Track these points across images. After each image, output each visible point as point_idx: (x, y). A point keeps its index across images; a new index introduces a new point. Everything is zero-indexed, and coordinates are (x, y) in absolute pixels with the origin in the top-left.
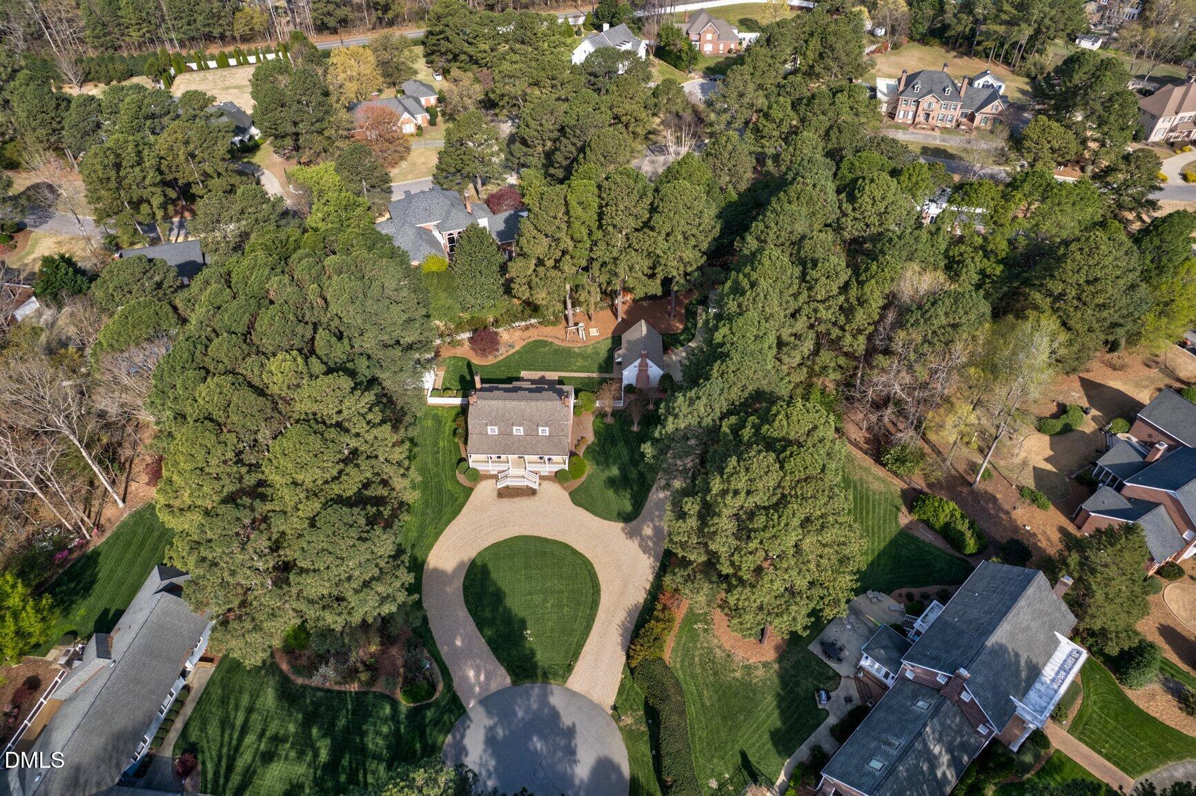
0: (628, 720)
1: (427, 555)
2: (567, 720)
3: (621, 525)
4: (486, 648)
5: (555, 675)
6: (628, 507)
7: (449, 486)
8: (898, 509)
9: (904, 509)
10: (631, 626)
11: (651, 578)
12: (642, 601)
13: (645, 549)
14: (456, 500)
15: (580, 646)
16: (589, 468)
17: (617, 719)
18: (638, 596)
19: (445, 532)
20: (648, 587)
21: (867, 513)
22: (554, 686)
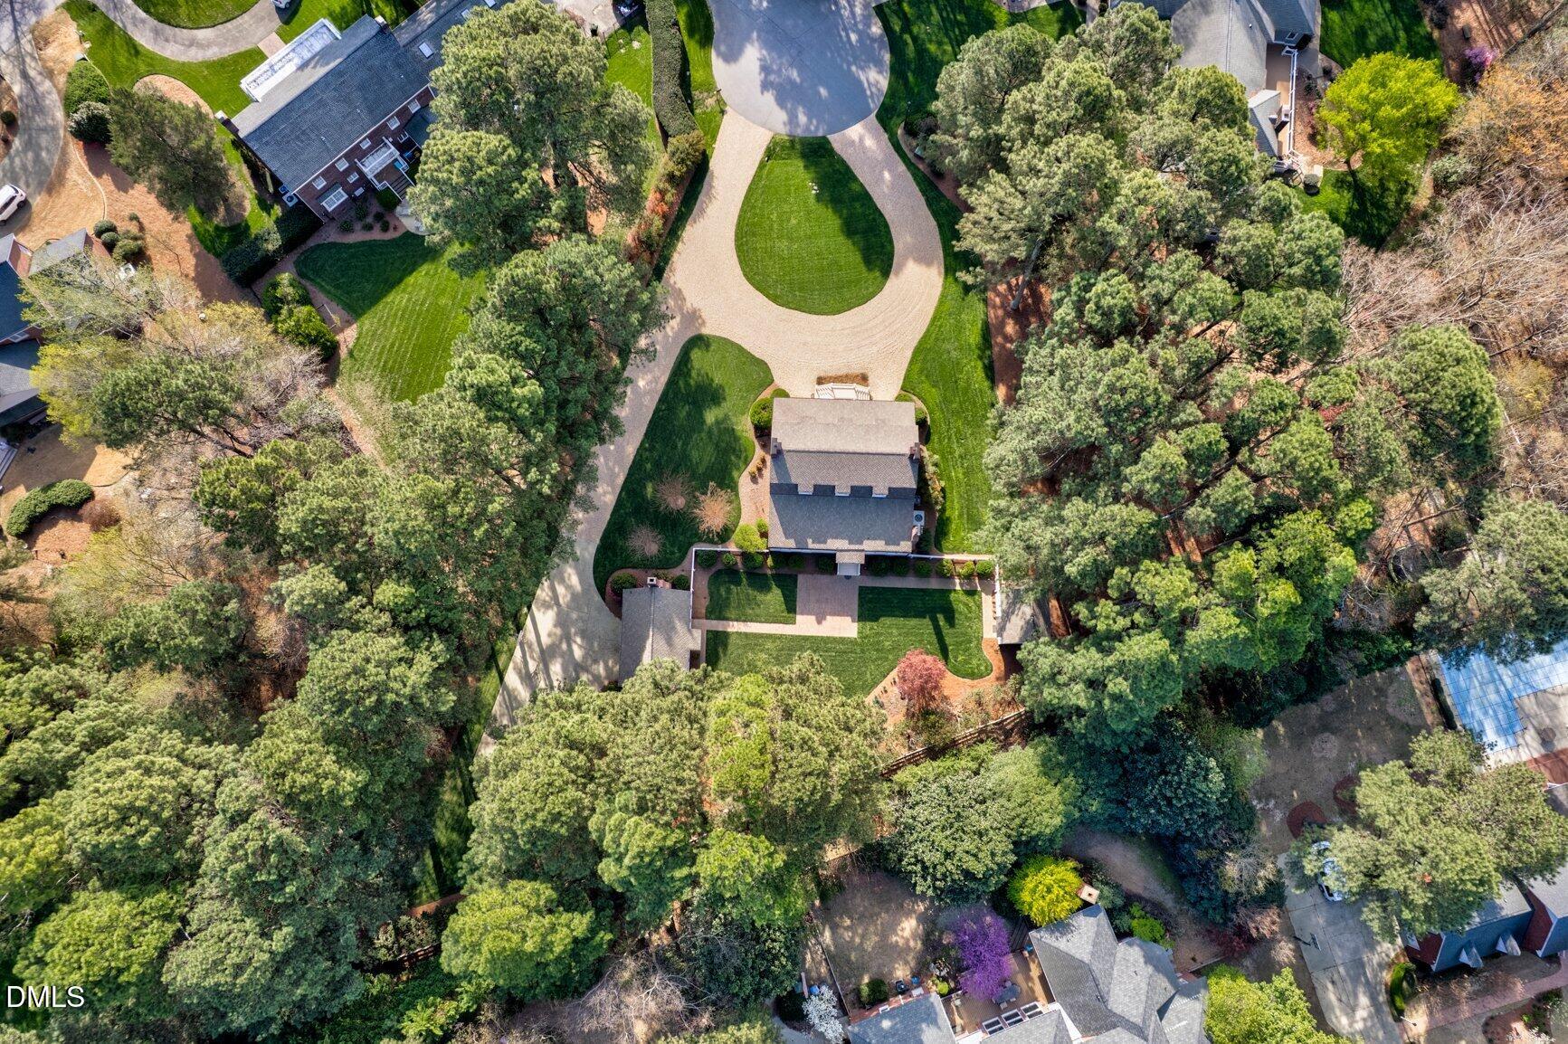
0: (711, 102)
1: (944, 287)
2: (769, 97)
3: (706, 331)
4: (857, 172)
5: (783, 148)
6: (696, 355)
7: (934, 394)
8: (351, 353)
9: (343, 352)
10: (702, 197)
11: (675, 257)
12: (688, 227)
13: (679, 294)
14: (921, 371)
15: (757, 177)
16: (745, 427)
17: (720, 102)
18: (692, 233)
19: (928, 321)
20: (680, 246)
21: (392, 345)
22: (783, 131)
